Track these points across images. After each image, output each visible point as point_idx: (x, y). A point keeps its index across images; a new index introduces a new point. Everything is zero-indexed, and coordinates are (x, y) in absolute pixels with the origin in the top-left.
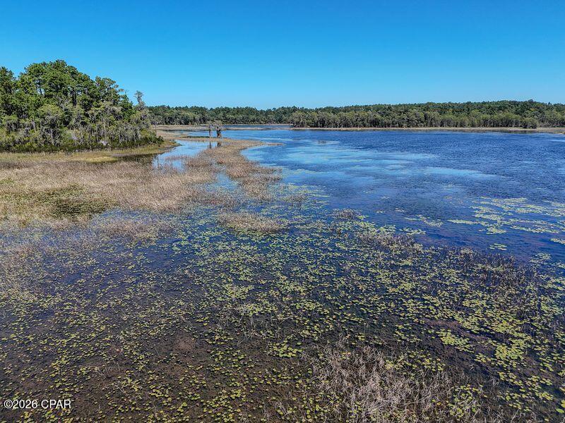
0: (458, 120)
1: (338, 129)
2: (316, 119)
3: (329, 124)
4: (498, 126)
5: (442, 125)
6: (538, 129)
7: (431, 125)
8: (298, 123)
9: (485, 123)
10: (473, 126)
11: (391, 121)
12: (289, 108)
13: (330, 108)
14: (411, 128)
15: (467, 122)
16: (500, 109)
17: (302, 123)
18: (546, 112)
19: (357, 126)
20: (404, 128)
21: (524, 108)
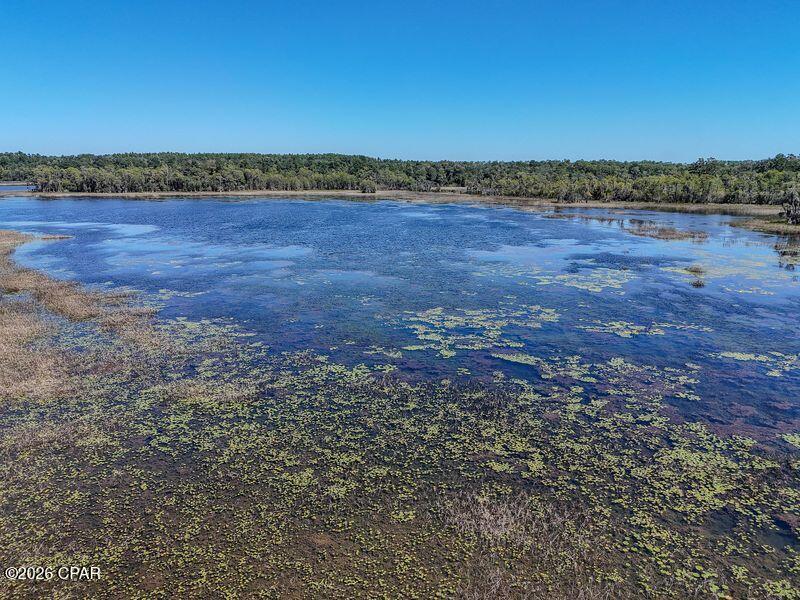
0: (287, 180)
1: (120, 194)
2: (79, 179)
3: (103, 188)
4: (333, 188)
5: (268, 187)
6: (378, 193)
7: (255, 188)
8: (44, 185)
9: (318, 185)
10: (306, 188)
11: (200, 183)
12: (10, 155)
13: (88, 156)
14: (230, 193)
15: (298, 183)
16: (331, 166)
17: (53, 185)
18: (381, 171)
19: (150, 190)
20: (221, 193)
21: (358, 165)
